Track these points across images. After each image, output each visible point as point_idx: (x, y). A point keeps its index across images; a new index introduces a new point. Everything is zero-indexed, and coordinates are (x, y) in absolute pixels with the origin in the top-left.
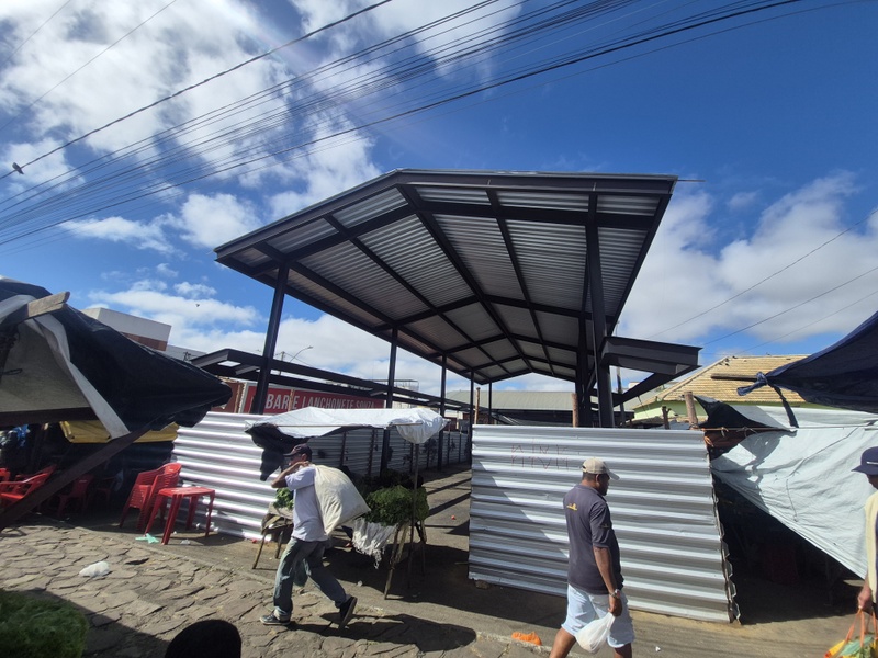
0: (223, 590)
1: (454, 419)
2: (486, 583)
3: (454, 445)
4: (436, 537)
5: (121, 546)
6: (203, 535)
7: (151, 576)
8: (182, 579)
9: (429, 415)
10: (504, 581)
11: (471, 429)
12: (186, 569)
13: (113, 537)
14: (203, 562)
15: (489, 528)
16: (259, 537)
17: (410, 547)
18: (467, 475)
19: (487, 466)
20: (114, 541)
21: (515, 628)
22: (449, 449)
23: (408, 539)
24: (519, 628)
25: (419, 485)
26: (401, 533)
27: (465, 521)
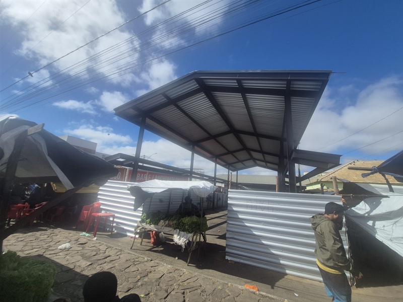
0: (118, 257)
1: (220, 187)
2: (234, 261)
3: (220, 199)
4: (211, 239)
5: (76, 237)
6: (110, 233)
7: (88, 250)
8: (101, 252)
9: (209, 185)
10: (242, 261)
11: (228, 191)
12: (103, 248)
13: (73, 233)
14: (109, 245)
15: (235, 237)
16: (133, 235)
17: (199, 243)
18: (226, 212)
19: (235, 209)
20: (73, 234)
21: (246, 283)
22: (218, 200)
23: (198, 240)
24: (248, 283)
25: (203, 216)
26: (195, 237)
27: (224, 233)
